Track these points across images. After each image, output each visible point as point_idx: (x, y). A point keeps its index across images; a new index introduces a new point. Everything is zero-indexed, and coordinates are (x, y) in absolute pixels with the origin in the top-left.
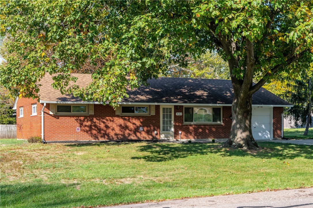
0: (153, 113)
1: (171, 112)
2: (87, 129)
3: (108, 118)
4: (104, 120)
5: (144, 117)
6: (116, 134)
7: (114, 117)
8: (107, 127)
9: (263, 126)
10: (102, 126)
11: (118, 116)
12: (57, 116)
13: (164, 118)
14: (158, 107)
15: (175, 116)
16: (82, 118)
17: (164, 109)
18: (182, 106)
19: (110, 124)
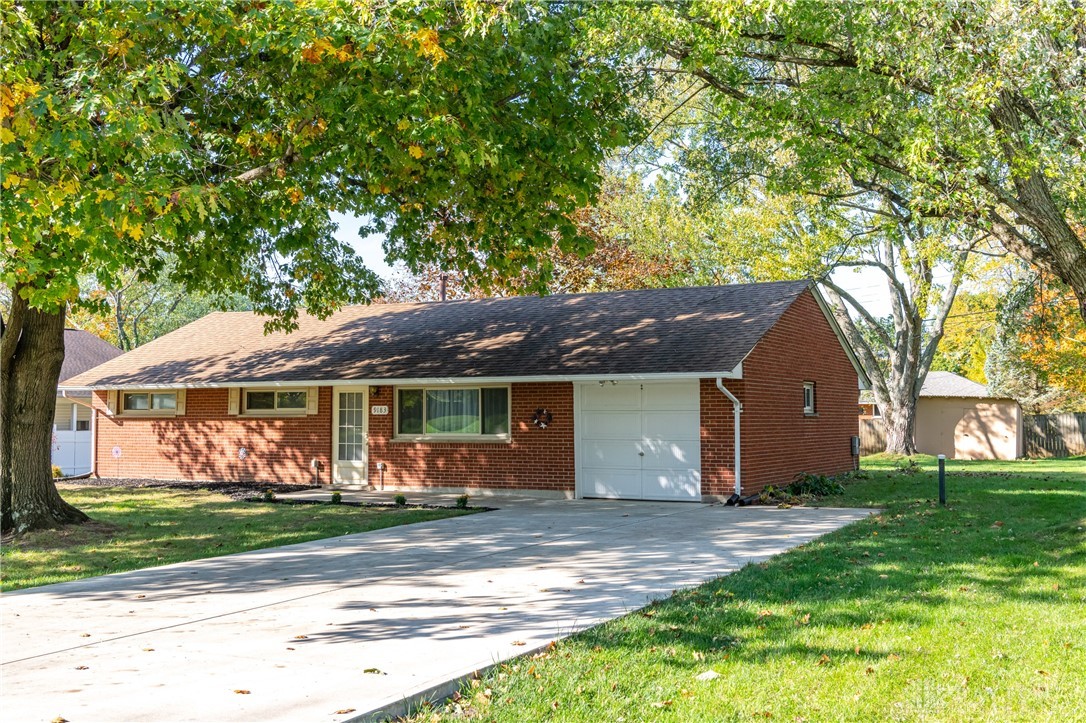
0: (312, 408)
1: (360, 405)
2: (172, 449)
3: (212, 423)
4: (206, 430)
5: (291, 419)
6: (231, 467)
7: (226, 420)
8: (210, 445)
9: (678, 453)
10: (201, 443)
11: (234, 418)
12: (119, 419)
13: (342, 422)
14: (325, 394)
15: (372, 417)
16: (163, 424)
17: (342, 395)
18: (391, 387)
19: (216, 439)
